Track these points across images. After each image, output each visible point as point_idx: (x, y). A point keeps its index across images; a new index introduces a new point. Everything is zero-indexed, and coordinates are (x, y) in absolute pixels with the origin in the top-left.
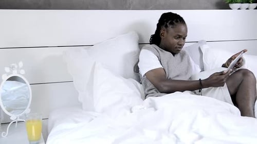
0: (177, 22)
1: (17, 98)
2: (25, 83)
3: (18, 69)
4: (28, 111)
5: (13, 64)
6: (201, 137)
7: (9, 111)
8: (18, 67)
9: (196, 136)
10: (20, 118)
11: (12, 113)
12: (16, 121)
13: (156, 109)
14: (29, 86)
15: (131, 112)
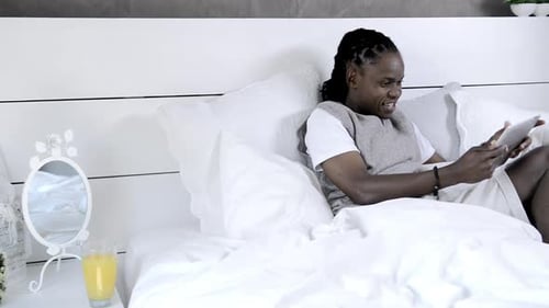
0: (380, 49)
1: (56, 208)
2: (76, 174)
3: (64, 145)
4: (83, 235)
5: (53, 136)
6: (466, 294)
7: (43, 235)
8: (64, 142)
9: (457, 290)
10: (68, 250)
11: (49, 241)
12: (59, 257)
13: (364, 235)
14: (86, 181)
15: (311, 238)
